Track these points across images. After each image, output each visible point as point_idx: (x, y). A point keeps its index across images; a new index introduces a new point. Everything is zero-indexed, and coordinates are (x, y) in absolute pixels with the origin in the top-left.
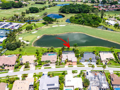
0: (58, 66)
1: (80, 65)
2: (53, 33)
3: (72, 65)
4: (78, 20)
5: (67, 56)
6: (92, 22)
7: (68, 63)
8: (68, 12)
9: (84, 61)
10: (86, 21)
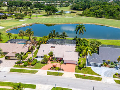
3: (60, 69)
4: (93, 12)
5: (54, 47)
8: (82, 9)
9: (99, 64)
10: (107, 13)
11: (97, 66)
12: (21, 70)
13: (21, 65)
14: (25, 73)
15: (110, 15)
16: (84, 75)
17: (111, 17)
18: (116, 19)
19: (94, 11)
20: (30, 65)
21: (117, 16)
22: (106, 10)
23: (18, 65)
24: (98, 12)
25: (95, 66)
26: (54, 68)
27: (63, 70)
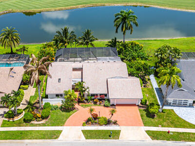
0: (19, 124)
1: (172, 130)
2: (36, 8)
3: (108, 123)
5: (81, 69)
7: (83, 111)
9: (191, 101)
11: (185, 105)
12: (21, 132)
13: (16, 119)
16: (169, 132)
20: (38, 119)
23: (11, 120)
25: (180, 105)
26: (94, 119)
27: (115, 123)
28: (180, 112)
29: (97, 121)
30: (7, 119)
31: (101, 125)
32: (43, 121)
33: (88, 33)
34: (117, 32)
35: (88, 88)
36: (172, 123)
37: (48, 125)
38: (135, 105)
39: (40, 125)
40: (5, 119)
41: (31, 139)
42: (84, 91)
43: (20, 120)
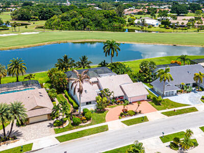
0: (70, 128)
1: (176, 109)
3: (136, 113)
5: (97, 82)
6: (106, 24)
7: (114, 111)
8: (37, 17)
9: (175, 92)
10: (91, 22)
11: (173, 95)
12: (77, 133)
13: (65, 126)
14: (91, 134)
15: (96, 26)
16: (174, 111)
17: (98, 28)
18: (105, 31)
19: (69, 21)
20: (84, 122)
21: (106, 26)
22: (89, 18)
23: (61, 128)
24: (77, 22)
25: (170, 96)
26: (124, 113)
27: (140, 112)
28: (173, 99)
29: (127, 113)
30: (57, 128)
31: (132, 116)
32: (89, 122)
33: (84, 58)
34: (106, 56)
35: (113, 92)
36: (173, 106)
37: (94, 124)
38: (144, 100)
39: (88, 125)
40: (55, 128)
41: (88, 135)
42: (109, 95)
43: (68, 126)
